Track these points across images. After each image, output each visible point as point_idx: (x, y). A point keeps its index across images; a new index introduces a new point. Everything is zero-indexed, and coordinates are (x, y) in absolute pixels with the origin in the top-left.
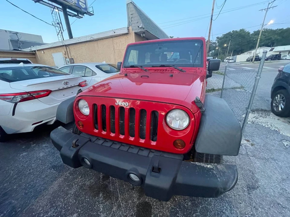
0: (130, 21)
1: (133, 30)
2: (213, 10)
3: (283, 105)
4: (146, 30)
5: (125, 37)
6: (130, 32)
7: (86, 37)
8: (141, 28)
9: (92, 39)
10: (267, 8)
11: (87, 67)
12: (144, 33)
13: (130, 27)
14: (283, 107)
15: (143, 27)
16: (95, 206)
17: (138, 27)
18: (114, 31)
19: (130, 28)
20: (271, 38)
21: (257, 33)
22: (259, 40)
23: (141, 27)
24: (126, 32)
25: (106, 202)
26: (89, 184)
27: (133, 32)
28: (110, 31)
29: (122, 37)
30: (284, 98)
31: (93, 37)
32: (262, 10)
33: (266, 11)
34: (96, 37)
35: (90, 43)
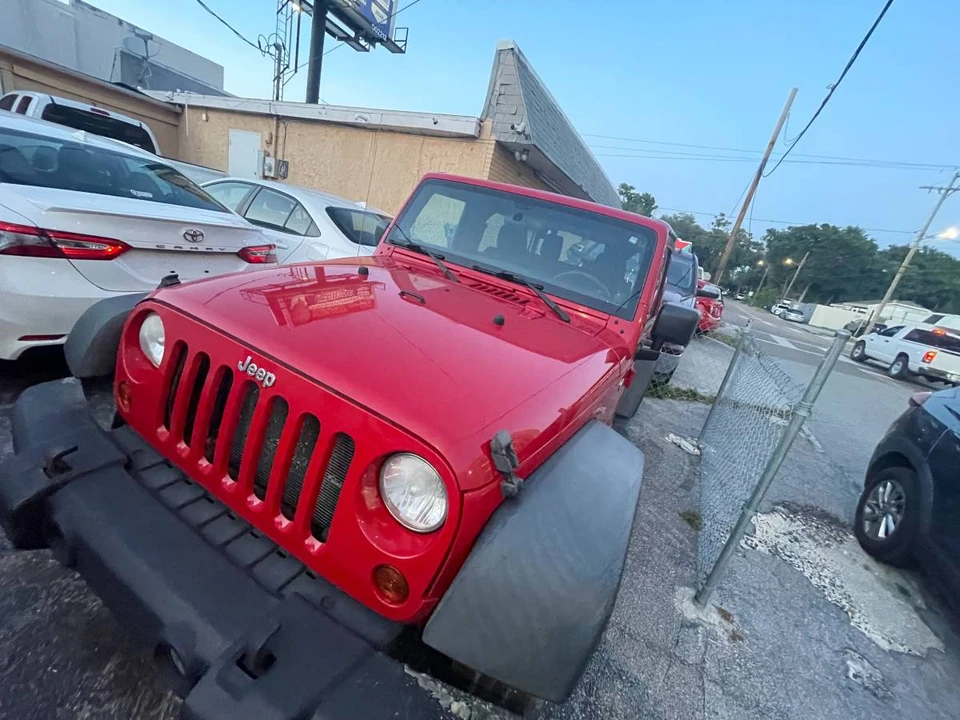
0: (494, 103)
1: (493, 130)
2: (773, 143)
3: (895, 523)
4: (535, 146)
5: (465, 144)
6: (483, 136)
7: (349, 110)
8: (519, 133)
9: (364, 122)
10: (946, 186)
11: (298, 203)
12: (525, 150)
13: (488, 119)
14: (892, 527)
15: (527, 133)
16: (62, 705)
17: (513, 127)
18: (436, 117)
19: (488, 124)
20: (940, 283)
21: (898, 254)
22: (898, 277)
23: (520, 130)
24: (471, 130)
25: (109, 700)
26: (95, 609)
27: (494, 137)
28: (421, 115)
29: (453, 143)
30: (903, 501)
31: (365, 116)
32: (931, 188)
34: (374, 120)
35: (354, 132)
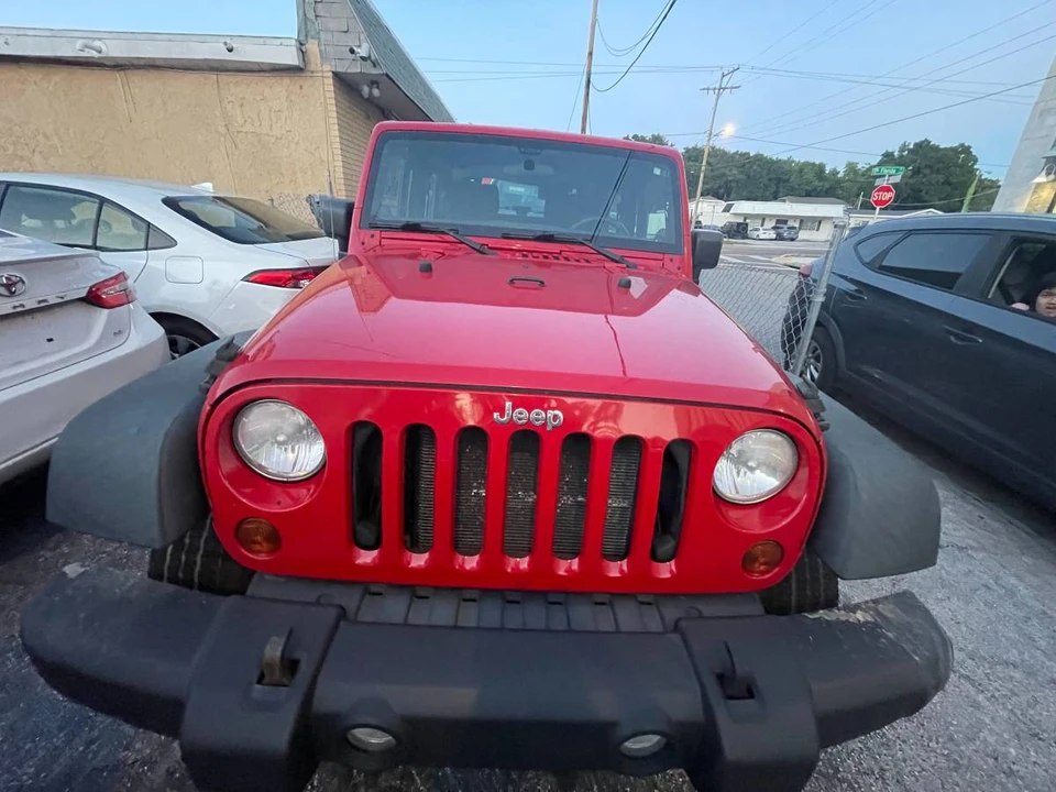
0: (311, 15)
1: (324, 57)
2: (591, 54)
3: (816, 369)
4: (387, 75)
5: (286, 81)
6: (312, 67)
7: (54, 34)
8: (363, 58)
9: (96, 54)
10: (718, 86)
12: (374, 83)
13: (310, 41)
14: (816, 375)
15: (373, 58)
17: (352, 51)
18: (228, 41)
19: (312, 47)
20: (724, 175)
21: (694, 155)
22: (702, 175)
23: (364, 55)
24: (291, 58)
27: (327, 68)
28: (203, 38)
29: (270, 80)
30: (819, 351)
31: (97, 44)
32: (708, 89)
33: (715, 96)
34: (114, 50)
35: (80, 72)
